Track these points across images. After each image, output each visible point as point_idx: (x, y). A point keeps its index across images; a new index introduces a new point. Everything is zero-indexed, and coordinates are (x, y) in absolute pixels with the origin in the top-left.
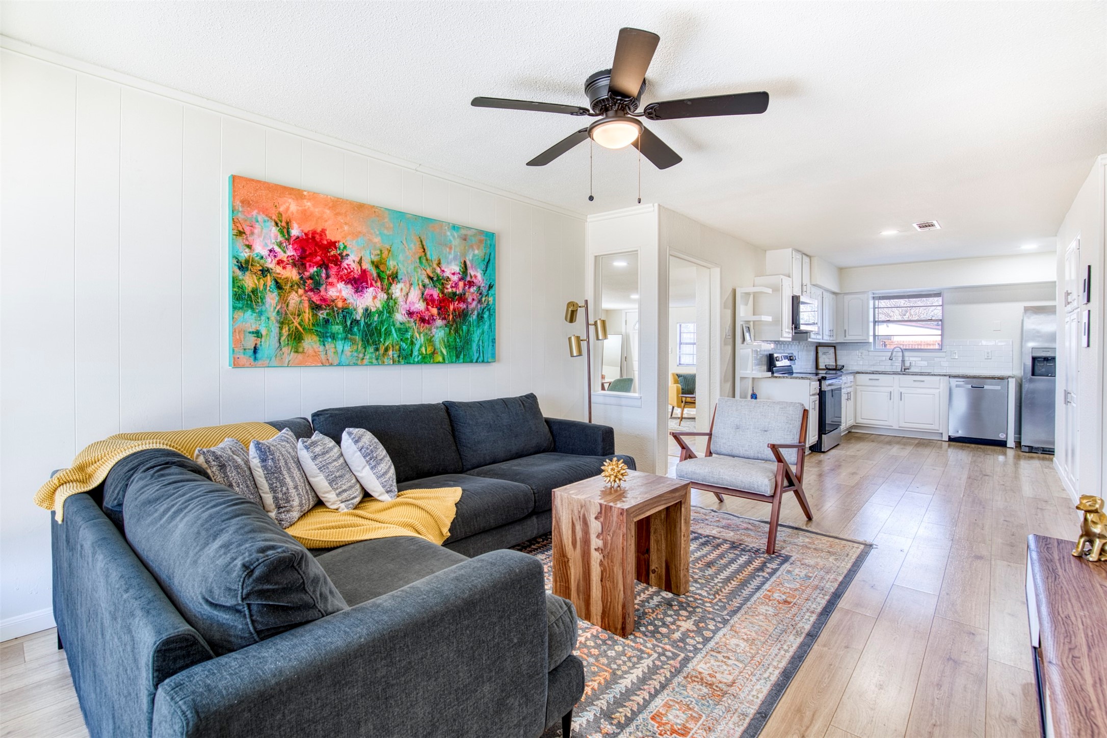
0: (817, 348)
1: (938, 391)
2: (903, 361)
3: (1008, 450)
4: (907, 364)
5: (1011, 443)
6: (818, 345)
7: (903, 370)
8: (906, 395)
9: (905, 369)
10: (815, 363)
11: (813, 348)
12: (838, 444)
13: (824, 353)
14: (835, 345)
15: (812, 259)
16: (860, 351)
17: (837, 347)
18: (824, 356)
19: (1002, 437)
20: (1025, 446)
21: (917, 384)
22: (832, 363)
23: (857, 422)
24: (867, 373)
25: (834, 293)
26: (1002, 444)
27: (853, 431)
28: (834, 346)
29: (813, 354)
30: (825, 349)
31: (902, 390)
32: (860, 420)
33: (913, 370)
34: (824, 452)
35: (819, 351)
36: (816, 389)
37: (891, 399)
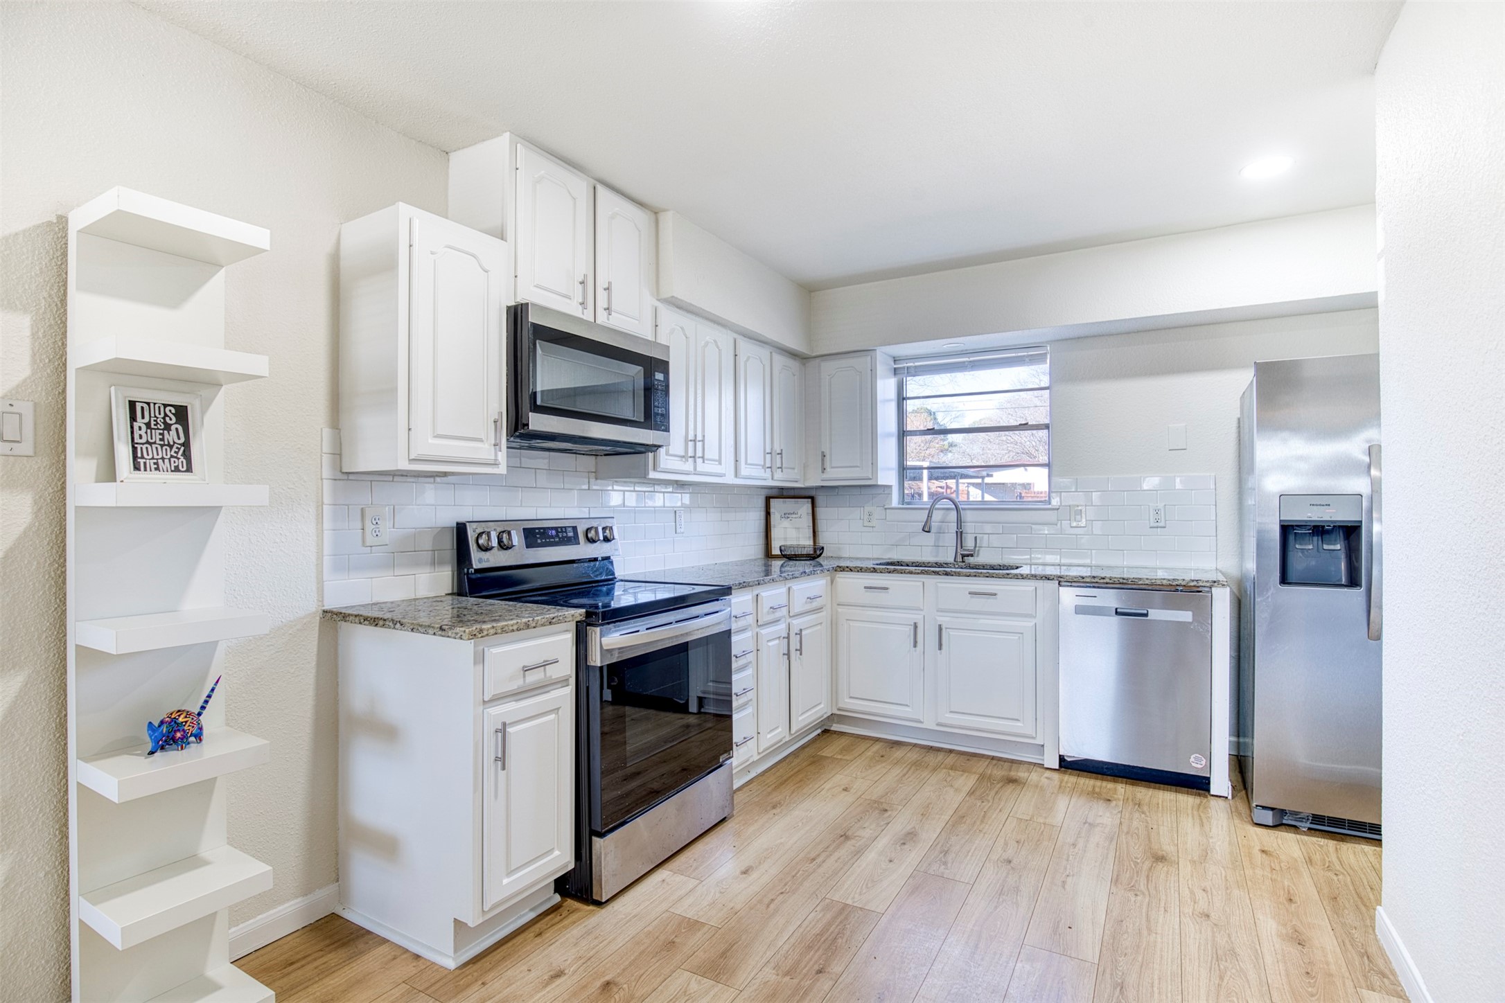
0: (768, 499)
1: (1030, 623)
2: (960, 535)
3: (1213, 802)
4: (969, 544)
5: (1221, 782)
6: (774, 493)
7: (959, 559)
8: (952, 633)
9: (963, 556)
10: (761, 541)
11: (761, 502)
12: (723, 820)
13: (786, 516)
14: (812, 493)
15: (662, 217)
16: (868, 509)
17: (820, 500)
18: (786, 523)
19: (1194, 765)
20: (1264, 808)
21: (978, 603)
22: (803, 541)
23: (841, 705)
24: (861, 570)
25: (793, 355)
26: (1198, 784)
27: (835, 727)
28: (809, 496)
29: (757, 516)
30: (789, 505)
31: (944, 620)
33: (982, 558)
34: (599, 904)
35: (772, 510)
36: (543, 668)
37: (915, 646)
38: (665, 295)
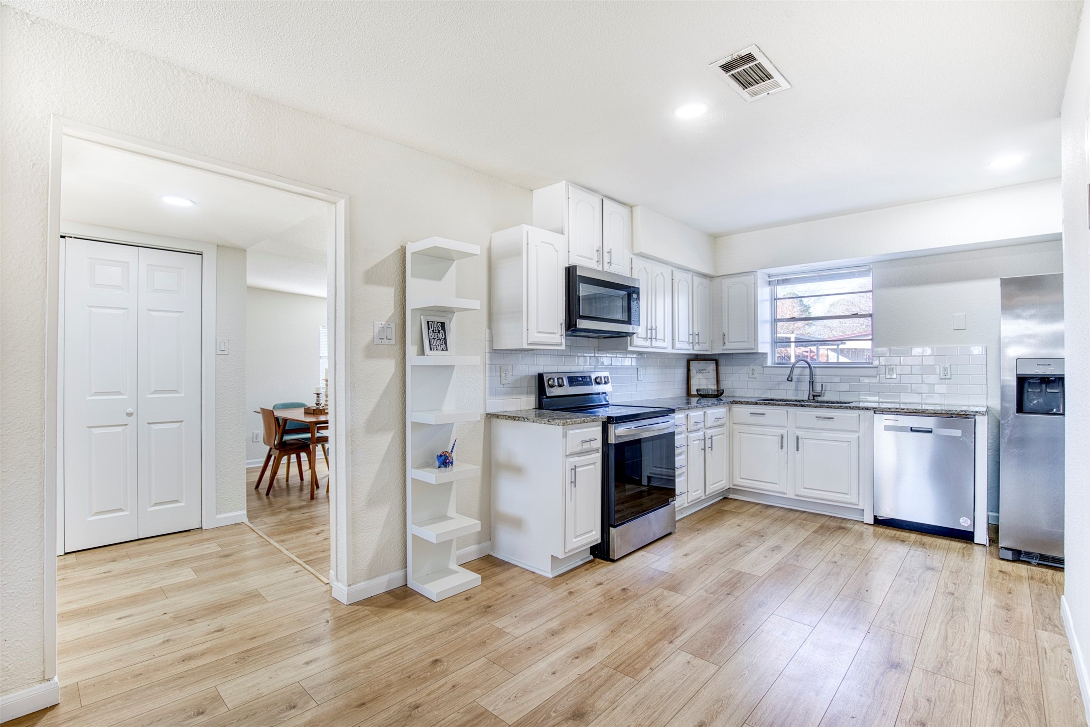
0: (688, 361)
1: (855, 436)
2: (812, 383)
3: (976, 548)
4: (818, 388)
5: (981, 536)
6: (692, 357)
7: (811, 398)
8: (805, 441)
9: (814, 396)
10: (685, 386)
11: (684, 363)
12: (670, 534)
13: (700, 371)
14: (716, 358)
15: (634, 209)
16: (751, 367)
17: (721, 362)
18: (700, 376)
19: (964, 524)
20: (1007, 549)
21: (821, 424)
22: (711, 386)
23: (735, 483)
24: (747, 403)
25: (705, 276)
26: (967, 537)
27: (731, 496)
28: (714, 359)
29: (681, 373)
30: (702, 364)
31: (800, 433)
32: (739, 481)
33: (826, 398)
34: (613, 561)
35: (691, 368)
36: (589, 442)
37: (782, 448)
38: (638, 251)
